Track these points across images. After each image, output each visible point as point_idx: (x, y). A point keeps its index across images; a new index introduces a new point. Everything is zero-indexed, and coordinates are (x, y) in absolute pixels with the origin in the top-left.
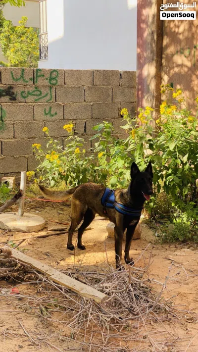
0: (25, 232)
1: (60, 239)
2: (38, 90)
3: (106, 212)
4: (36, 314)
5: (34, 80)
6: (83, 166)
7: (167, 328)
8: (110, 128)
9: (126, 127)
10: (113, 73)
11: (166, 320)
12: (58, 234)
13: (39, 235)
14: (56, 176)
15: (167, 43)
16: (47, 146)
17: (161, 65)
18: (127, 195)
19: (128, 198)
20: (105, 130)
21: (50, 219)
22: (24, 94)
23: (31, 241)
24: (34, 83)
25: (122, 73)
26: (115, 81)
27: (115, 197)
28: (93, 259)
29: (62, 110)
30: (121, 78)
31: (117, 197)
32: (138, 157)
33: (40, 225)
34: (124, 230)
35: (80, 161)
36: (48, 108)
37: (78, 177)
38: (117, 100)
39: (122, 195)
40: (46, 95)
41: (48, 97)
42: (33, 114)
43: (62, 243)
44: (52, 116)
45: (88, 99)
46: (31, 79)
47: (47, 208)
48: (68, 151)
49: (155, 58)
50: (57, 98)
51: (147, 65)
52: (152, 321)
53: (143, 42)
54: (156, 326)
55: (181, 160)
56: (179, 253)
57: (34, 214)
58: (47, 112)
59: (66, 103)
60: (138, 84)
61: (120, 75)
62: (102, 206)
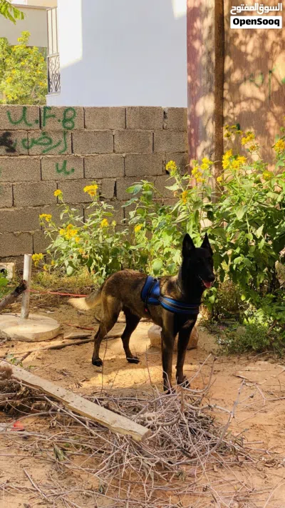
0: (31, 341)
1: (82, 351)
2: (47, 137)
3: (148, 310)
4: (48, 459)
5: (40, 122)
6: (113, 245)
7: (237, 475)
8: (151, 189)
9: (174, 188)
10: (154, 110)
11: (236, 465)
12: (78, 344)
13: (51, 346)
14: (75, 260)
15: (230, 68)
16: (61, 218)
17: (223, 99)
20: (144, 193)
21: (67, 321)
22: (26, 143)
23: (39, 355)
24: (40, 127)
25: (166, 111)
26: (157, 122)
27: (161, 288)
28: (130, 379)
29: (82, 165)
30: (165, 117)
31: (164, 289)
32: (192, 230)
33: (52, 331)
34: (175, 335)
35: (108, 237)
36: (61, 163)
37: (105, 261)
38: (160, 150)
39: (170, 285)
40: (59, 144)
41: (61, 148)
42: (39, 171)
43: (85, 356)
44: (68, 173)
45: (119, 148)
46: (36, 121)
47: (63, 306)
48: (91, 224)
49: (214, 88)
50: (74, 149)
51: (202, 100)
52: (215, 467)
53: (196, 67)
54: (221, 473)
55: (253, 234)
56: (253, 368)
57: (44, 315)
58: (60, 168)
59: (87, 155)
60: (190, 126)
61: (164, 113)
62: (142, 302)
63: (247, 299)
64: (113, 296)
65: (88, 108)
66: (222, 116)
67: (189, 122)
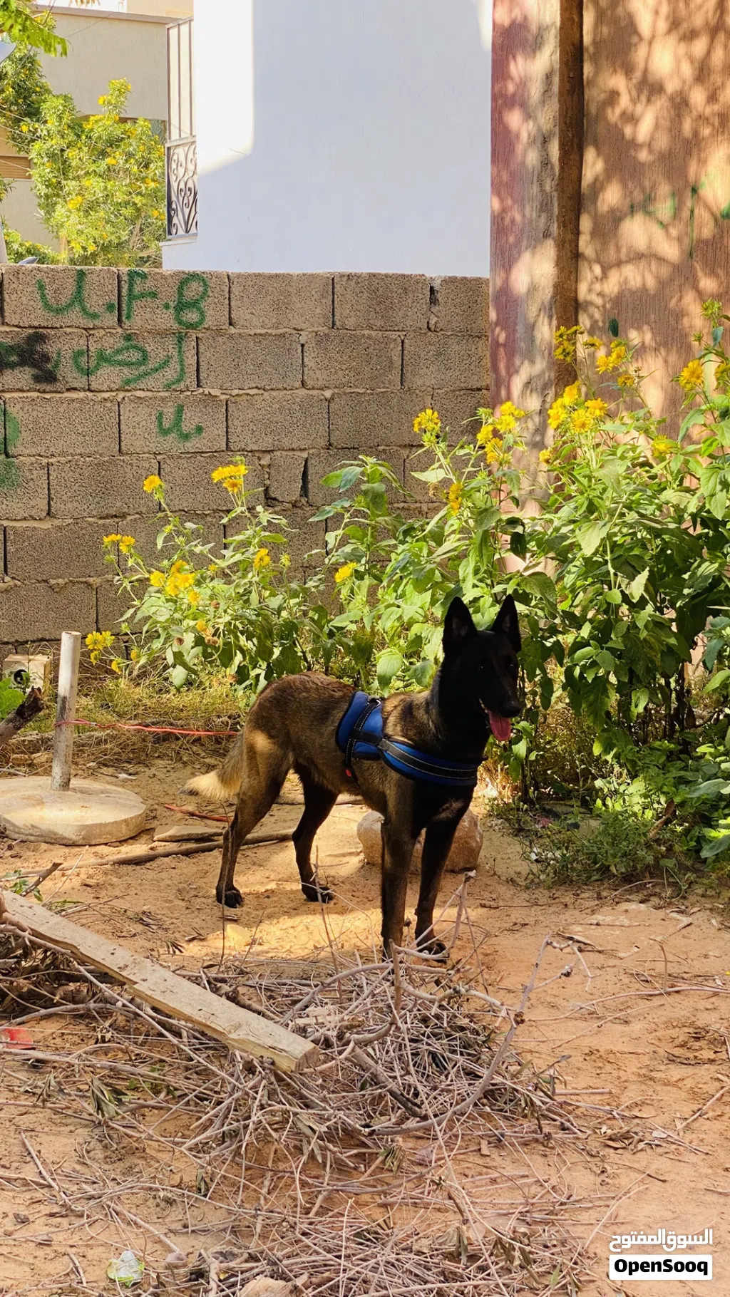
0: (75, 845)
1: (195, 869)
2: (135, 347)
3: (353, 772)
5: (119, 310)
6: (284, 614)
7: (537, 1165)
8: (383, 479)
9: (432, 476)
10: (405, 283)
11: (537, 1141)
12: (187, 854)
13: (122, 856)
14: (192, 655)
15: (596, 179)
16: (159, 546)
17: (576, 256)
18: (427, 712)
19: (428, 721)
20: (364, 487)
21: (167, 800)
22: (84, 359)
23: (90, 877)
24: (120, 320)
25: (437, 285)
26: (414, 313)
27: (385, 720)
28: (304, 939)
29: (221, 416)
30: (433, 301)
31: (392, 720)
32: (471, 580)
33: (125, 821)
34: (415, 835)
35: (273, 595)
36: (169, 411)
37: (264, 652)
38: (420, 382)
39: (408, 711)
40: (166, 363)
41: (170, 373)
42: (115, 430)
43: (200, 883)
44: (187, 437)
45: (316, 376)
46: (110, 307)
47: (160, 762)
48: (232, 561)
49: (554, 229)
50: (202, 376)
51: (526, 257)
52: (484, 1144)
53: (512, 175)
54: (498, 1159)
55: (622, 592)
56: (608, 919)
57: (111, 783)
58: (167, 424)
59: (235, 392)
60: (497, 324)
61: (432, 290)
62: (339, 753)
63: (606, 751)
64: (270, 736)
65: (239, 276)
66: (576, 300)
67: (493, 315)
